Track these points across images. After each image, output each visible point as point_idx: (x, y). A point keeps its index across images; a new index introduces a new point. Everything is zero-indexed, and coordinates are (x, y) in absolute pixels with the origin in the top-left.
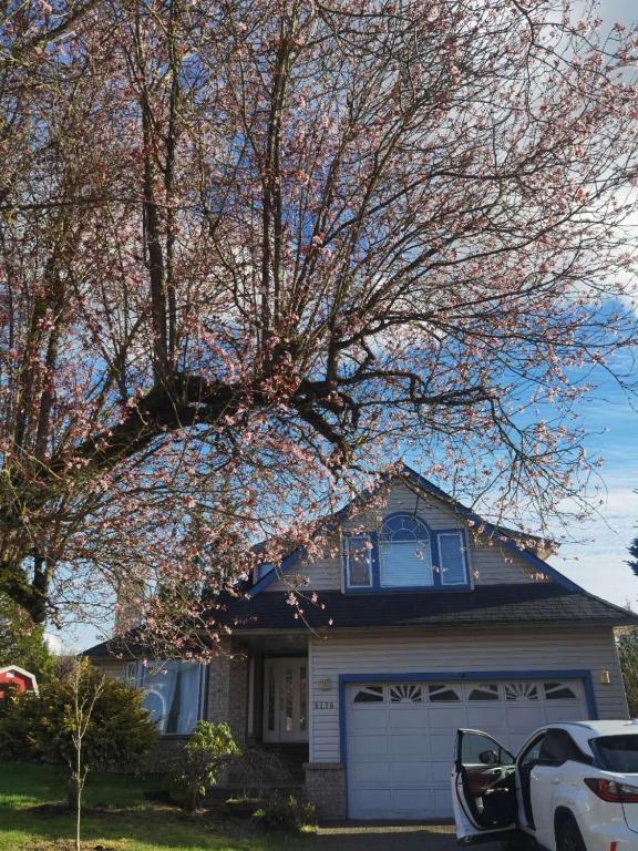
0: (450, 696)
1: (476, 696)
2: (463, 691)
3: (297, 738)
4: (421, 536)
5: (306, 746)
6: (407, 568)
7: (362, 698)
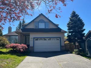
0: (46, 40)
1: (49, 40)
2: (47, 39)
3: (28, 44)
4: (44, 22)
5: (29, 45)
6: (42, 26)
7: (36, 40)
